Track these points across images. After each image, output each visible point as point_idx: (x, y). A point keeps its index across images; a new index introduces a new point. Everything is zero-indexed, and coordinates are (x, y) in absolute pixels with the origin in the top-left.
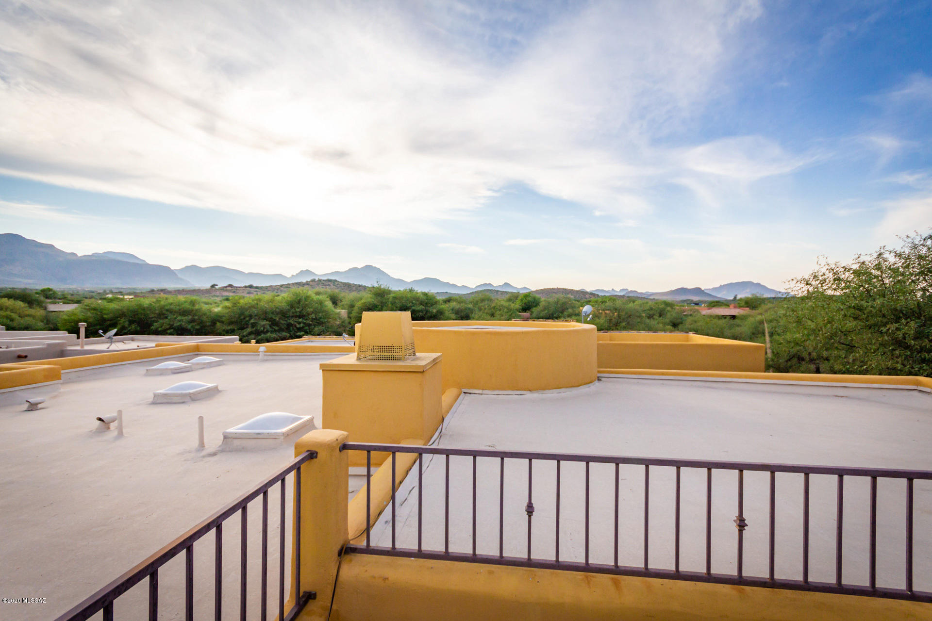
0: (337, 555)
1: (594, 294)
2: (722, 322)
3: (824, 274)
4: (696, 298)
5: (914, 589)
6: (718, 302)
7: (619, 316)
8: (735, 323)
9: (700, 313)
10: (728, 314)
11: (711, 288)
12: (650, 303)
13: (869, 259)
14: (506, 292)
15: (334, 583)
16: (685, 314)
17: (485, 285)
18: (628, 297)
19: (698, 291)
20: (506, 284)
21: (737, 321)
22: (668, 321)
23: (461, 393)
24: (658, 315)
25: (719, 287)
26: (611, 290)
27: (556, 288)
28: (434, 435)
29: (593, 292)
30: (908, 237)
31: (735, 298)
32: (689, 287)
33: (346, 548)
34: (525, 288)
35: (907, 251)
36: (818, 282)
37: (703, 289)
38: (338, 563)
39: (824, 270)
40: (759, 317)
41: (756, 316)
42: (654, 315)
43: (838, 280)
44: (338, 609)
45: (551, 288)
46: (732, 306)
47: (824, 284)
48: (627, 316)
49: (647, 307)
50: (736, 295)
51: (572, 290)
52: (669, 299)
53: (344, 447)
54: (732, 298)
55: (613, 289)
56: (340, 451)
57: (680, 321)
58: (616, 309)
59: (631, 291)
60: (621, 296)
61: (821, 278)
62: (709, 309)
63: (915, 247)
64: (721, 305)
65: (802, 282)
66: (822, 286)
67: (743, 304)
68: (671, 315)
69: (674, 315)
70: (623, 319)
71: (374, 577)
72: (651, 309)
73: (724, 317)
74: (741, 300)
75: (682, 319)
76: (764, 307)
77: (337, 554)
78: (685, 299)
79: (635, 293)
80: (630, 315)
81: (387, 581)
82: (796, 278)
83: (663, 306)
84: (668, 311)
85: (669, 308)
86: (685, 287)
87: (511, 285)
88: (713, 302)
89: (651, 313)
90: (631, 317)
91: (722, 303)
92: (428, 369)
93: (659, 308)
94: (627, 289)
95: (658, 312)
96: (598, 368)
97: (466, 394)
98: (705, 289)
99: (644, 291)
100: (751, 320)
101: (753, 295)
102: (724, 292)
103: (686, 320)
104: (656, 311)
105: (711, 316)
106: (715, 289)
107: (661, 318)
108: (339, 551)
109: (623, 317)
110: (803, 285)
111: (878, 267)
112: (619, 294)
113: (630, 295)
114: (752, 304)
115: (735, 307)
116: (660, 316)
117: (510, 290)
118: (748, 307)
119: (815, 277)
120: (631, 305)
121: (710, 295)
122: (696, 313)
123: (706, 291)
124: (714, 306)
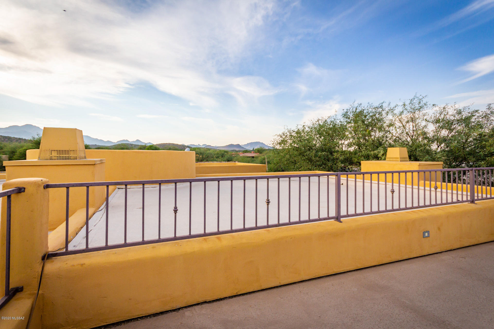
0: (41, 260)
1: (189, 147)
2: (249, 159)
3: (286, 133)
4: (237, 149)
5: (320, 217)
6: (246, 151)
7: (203, 157)
8: (254, 160)
9: (240, 155)
10: (251, 156)
11: (244, 144)
12: (217, 151)
13: (301, 128)
14: (138, 145)
15: (40, 276)
16: (233, 156)
17: (124, 140)
18: (206, 148)
19: (238, 146)
20: (138, 140)
21: (254, 159)
22: (225, 159)
23: (116, 188)
24: (221, 156)
25: (247, 144)
26: (198, 145)
27: (168, 143)
28: (101, 206)
29: (189, 146)
30: (311, 120)
31: (253, 149)
32: (235, 144)
33: (48, 255)
34: (150, 143)
35: (311, 126)
36: (284, 136)
37: (240, 145)
38: (42, 264)
39: (286, 131)
40: (263, 157)
41: (261, 156)
42: (219, 156)
43: (291, 136)
44: (43, 293)
45: (166, 143)
46: (252, 152)
47: (286, 137)
48: (206, 156)
49: (216, 153)
50: (254, 148)
51: (177, 144)
52: (226, 149)
53: (47, 186)
54: (252, 149)
55: (199, 144)
56: (44, 188)
57: (231, 159)
58: (201, 153)
59: (208, 145)
60: (203, 148)
61: (285, 135)
62: (243, 154)
63: (313, 124)
64: (248, 152)
65: (279, 136)
66: (286, 138)
67: (257, 151)
68: (227, 156)
69: (229, 156)
70: (205, 158)
71: (74, 266)
72: (218, 154)
73: (250, 157)
74: (256, 149)
75: (231, 158)
76: (265, 152)
77: (41, 258)
78: (233, 150)
79: (209, 146)
80: (208, 156)
81: (84, 265)
82: (277, 134)
83: (223, 152)
84: (226, 155)
85: (226, 153)
86: (233, 144)
87: (141, 141)
88: (245, 151)
89: (218, 155)
90: (209, 157)
91: (248, 151)
92: (98, 164)
93: (221, 153)
94: (206, 145)
95: (221, 155)
96: (196, 174)
97: (119, 189)
98: (241, 145)
99: (214, 146)
100: (260, 158)
101: (260, 147)
102: (249, 147)
103: (233, 159)
104: (220, 155)
105: (244, 157)
106: (245, 145)
107: (222, 158)
108: (42, 257)
109: (205, 157)
110: (280, 137)
111: (303, 131)
112: (202, 147)
113: (208, 147)
114: (260, 151)
115: (254, 153)
116: (222, 157)
117: (140, 144)
118: (258, 153)
119: (284, 134)
120: (208, 152)
121: (243, 148)
122: (238, 155)
123: (242, 146)
124: (245, 152)
